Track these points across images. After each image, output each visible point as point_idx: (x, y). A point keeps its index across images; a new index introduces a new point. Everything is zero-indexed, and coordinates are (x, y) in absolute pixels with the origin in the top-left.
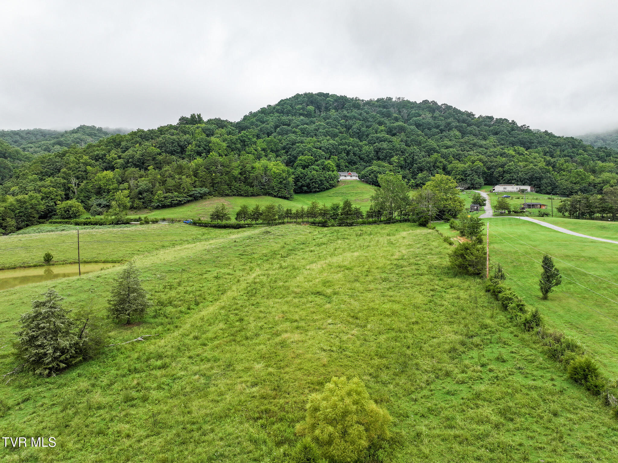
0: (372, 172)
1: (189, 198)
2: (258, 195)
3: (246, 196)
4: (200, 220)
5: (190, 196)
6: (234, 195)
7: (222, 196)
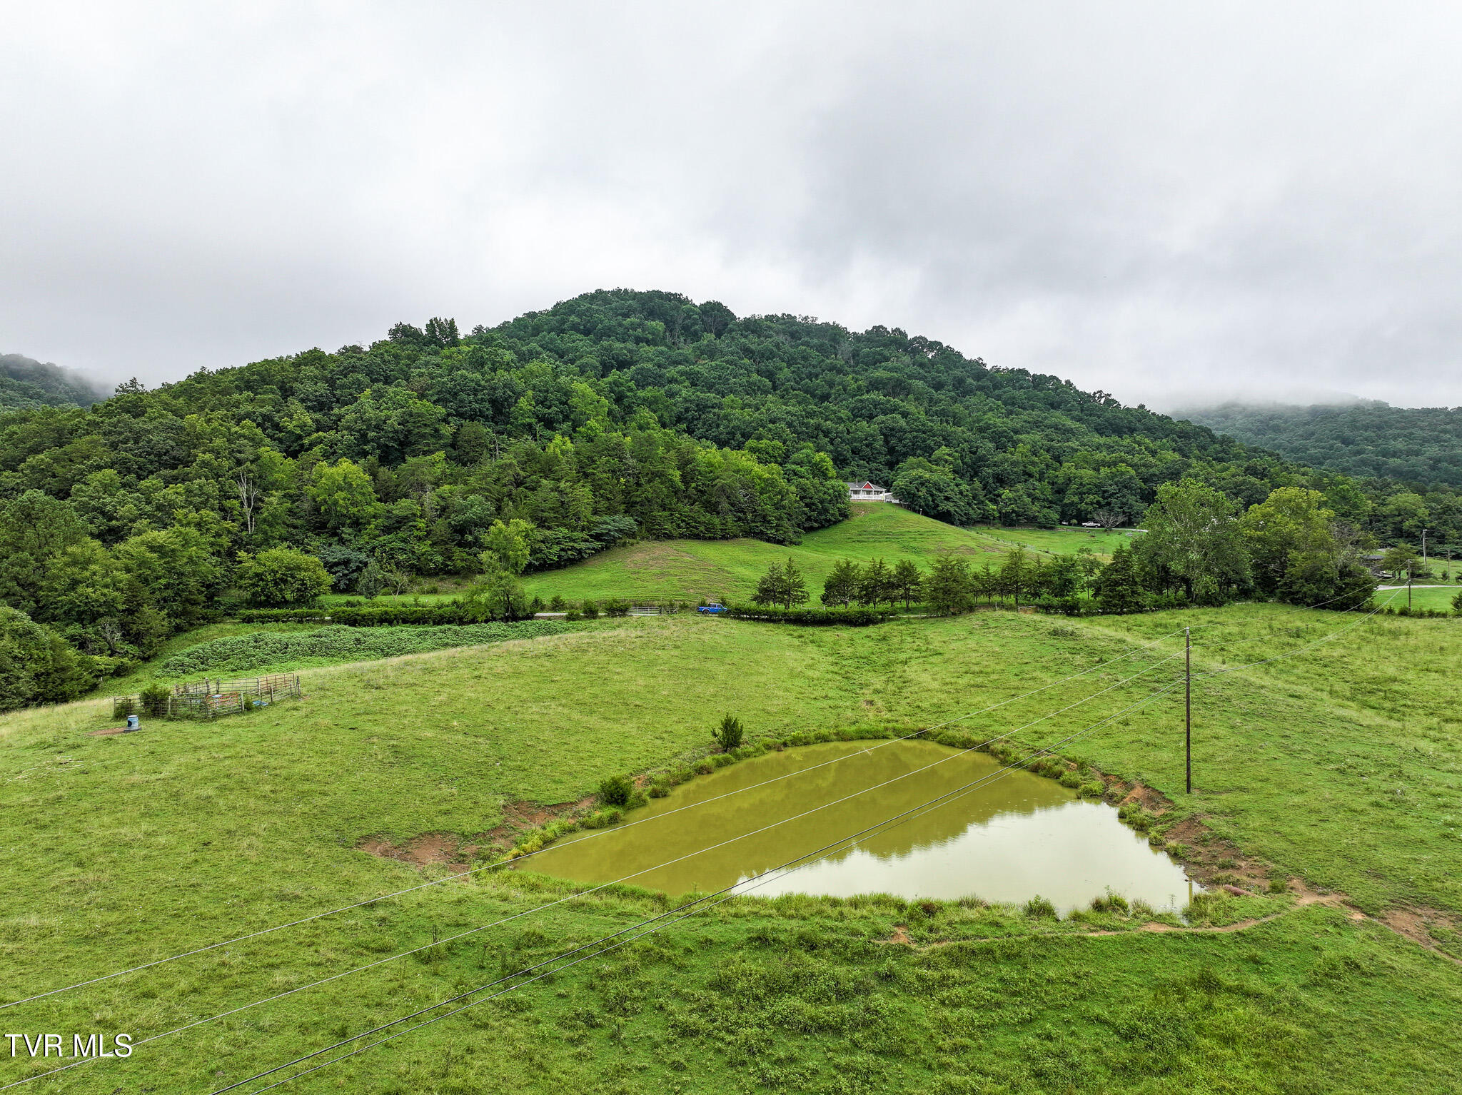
0: (922, 484)
1: (597, 544)
2: (736, 536)
3: (710, 538)
4: (724, 603)
5: (598, 537)
6: (682, 536)
7: (658, 538)
